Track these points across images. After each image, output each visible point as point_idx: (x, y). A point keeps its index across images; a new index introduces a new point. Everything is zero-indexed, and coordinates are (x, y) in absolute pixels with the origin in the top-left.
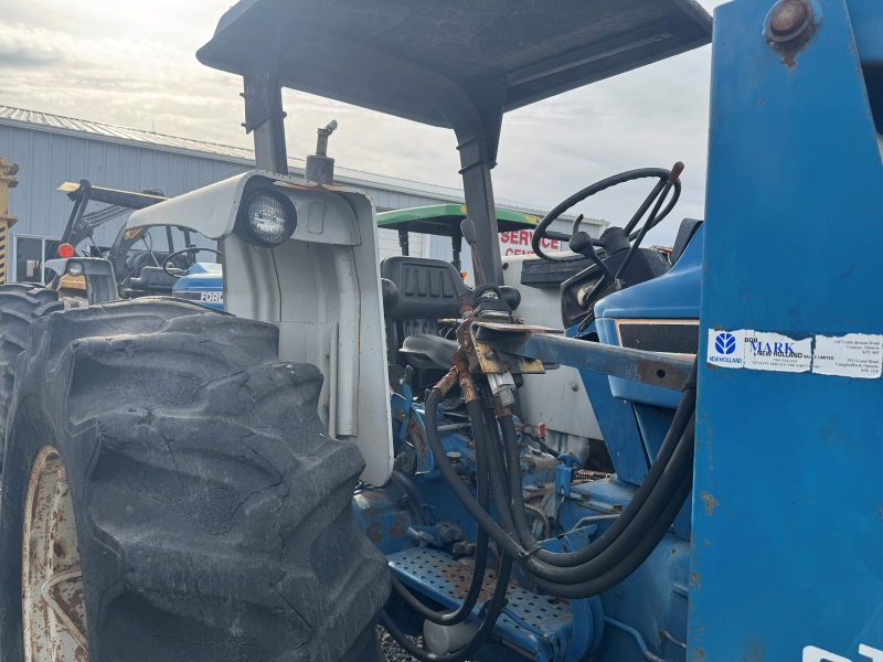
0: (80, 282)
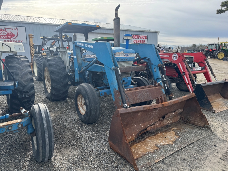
0: (45, 54)
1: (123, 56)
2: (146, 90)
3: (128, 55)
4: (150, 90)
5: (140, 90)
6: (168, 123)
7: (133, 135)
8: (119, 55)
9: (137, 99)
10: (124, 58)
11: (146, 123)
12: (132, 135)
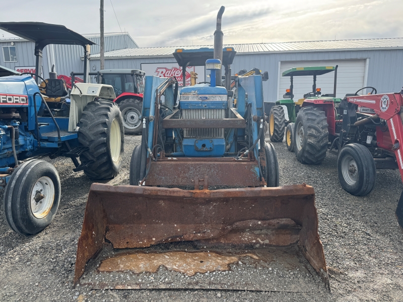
1: (196, 100)
2: (211, 164)
3: (207, 98)
4: (220, 165)
5: (197, 162)
6: (254, 241)
7: (154, 239)
8: (188, 98)
9: (183, 178)
10: (197, 103)
11: (190, 226)
12: (152, 238)
